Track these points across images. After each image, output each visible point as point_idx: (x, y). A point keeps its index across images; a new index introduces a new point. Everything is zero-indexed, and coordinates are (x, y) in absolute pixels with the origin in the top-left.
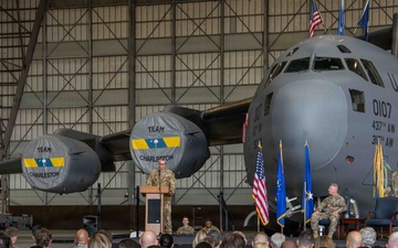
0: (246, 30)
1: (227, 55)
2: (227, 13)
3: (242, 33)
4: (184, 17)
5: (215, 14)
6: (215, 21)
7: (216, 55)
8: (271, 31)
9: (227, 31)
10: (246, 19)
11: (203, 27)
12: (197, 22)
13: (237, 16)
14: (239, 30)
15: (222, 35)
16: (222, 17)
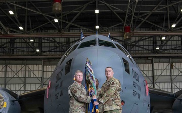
0: (35, 76)
1: (27, 85)
2: (27, 70)
3: (33, 77)
4: (10, 70)
5: (23, 70)
6: (23, 72)
7: (22, 85)
8: (45, 77)
9: (27, 76)
10: (35, 72)
11: (17, 74)
12: (15, 72)
13: (31, 71)
14: (32, 76)
15: (25, 78)
16: (26, 71)
